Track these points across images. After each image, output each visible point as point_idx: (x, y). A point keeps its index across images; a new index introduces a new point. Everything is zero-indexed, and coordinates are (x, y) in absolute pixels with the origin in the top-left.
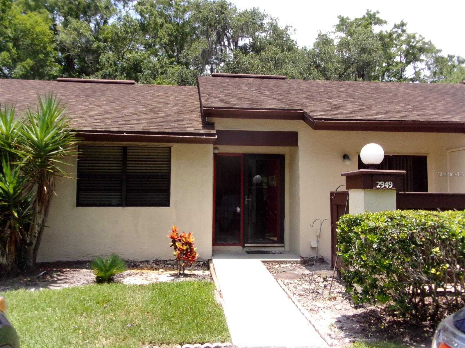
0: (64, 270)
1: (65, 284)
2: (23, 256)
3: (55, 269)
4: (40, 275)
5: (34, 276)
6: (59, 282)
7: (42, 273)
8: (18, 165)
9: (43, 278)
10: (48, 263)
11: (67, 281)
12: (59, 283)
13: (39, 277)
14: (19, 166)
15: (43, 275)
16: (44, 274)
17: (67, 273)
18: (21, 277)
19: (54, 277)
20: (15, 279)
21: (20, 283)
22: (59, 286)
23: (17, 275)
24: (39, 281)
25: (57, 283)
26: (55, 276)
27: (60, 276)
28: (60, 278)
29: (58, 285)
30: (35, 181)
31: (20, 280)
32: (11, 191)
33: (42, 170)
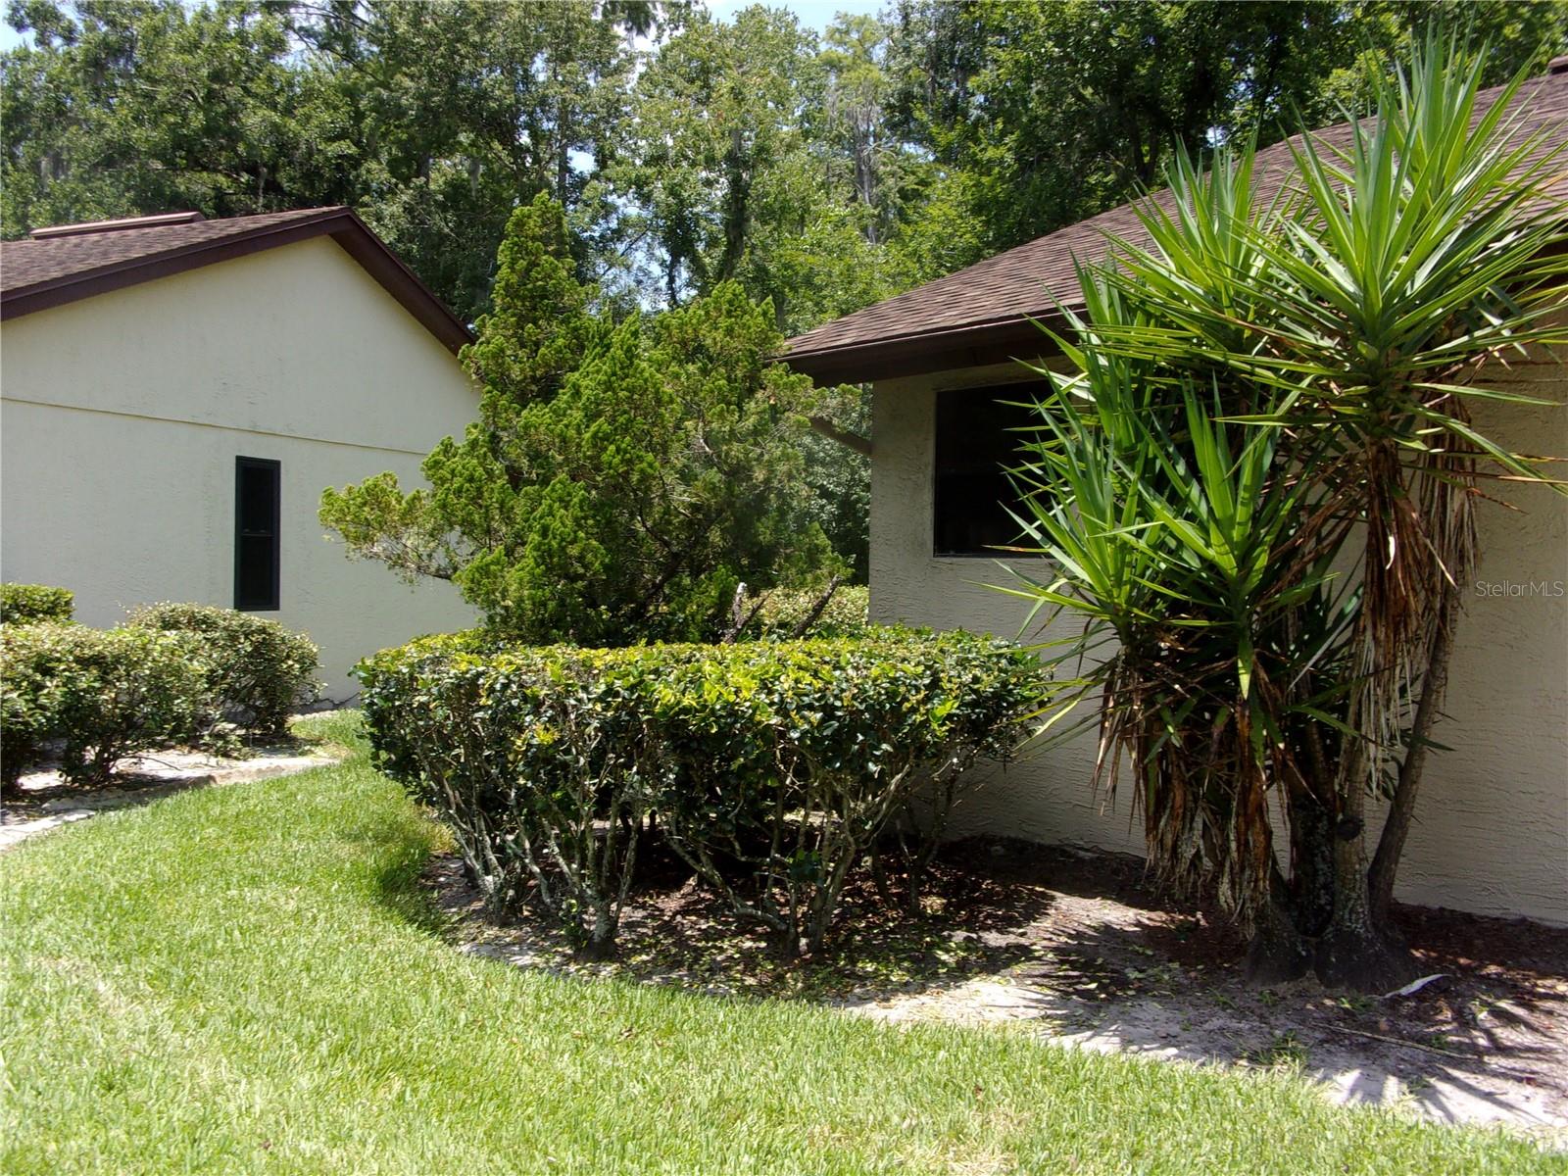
0: (1544, 985)
1: (1529, 1090)
2: (1322, 879)
3: (1493, 969)
4: (1404, 991)
5: (1374, 989)
6: (1495, 1062)
7: (1418, 984)
8: (1259, 428)
9: (1415, 1016)
10: (1469, 919)
11: (1545, 1066)
12: (1495, 1074)
13: (1398, 1000)
14: (1265, 430)
15: (1417, 996)
16: (1424, 987)
17: (1550, 1013)
18: (1310, 981)
19: (1477, 1027)
20: (1283, 987)
21: (1303, 1018)
22: (1488, 1096)
23: (1294, 969)
24: (1394, 1030)
25: (1480, 1069)
26: (1483, 1015)
27: (1510, 1020)
28: (1507, 1035)
29: (1485, 1084)
30: (1355, 506)
31: (1302, 995)
32: (1228, 563)
33: (1383, 450)
